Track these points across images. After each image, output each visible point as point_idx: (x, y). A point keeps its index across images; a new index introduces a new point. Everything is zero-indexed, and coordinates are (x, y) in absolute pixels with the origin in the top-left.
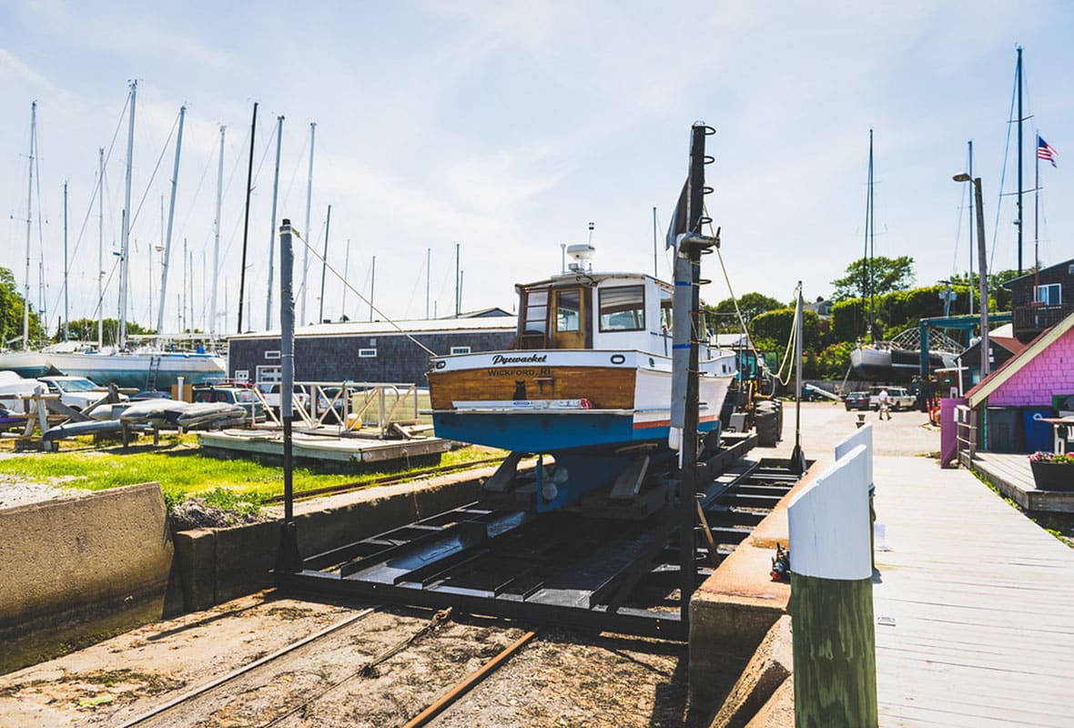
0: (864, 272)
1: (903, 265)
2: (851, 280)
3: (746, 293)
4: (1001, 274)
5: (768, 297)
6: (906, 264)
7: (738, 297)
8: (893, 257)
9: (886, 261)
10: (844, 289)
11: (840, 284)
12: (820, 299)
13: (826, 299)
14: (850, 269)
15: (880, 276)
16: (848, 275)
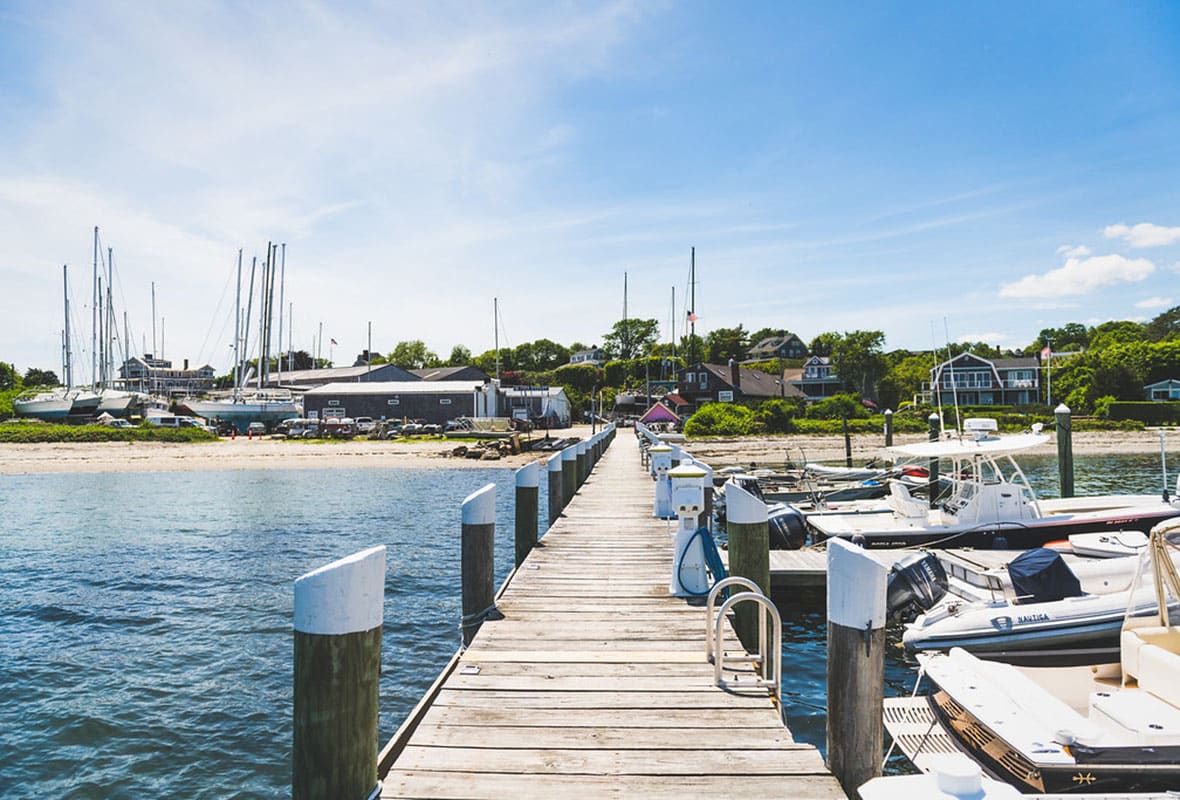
0: (625, 328)
1: (651, 325)
2: (617, 334)
3: (538, 339)
4: (717, 332)
5: (556, 343)
6: (653, 325)
7: (533, 343)
8: (645, 319)
9: (639, 321)
10: (611, 341)
11: (609, 337)
12: (594, 347)
13: (599, 347)
14: (614, 327)
15: (636, 333)
16: (614, 331)
